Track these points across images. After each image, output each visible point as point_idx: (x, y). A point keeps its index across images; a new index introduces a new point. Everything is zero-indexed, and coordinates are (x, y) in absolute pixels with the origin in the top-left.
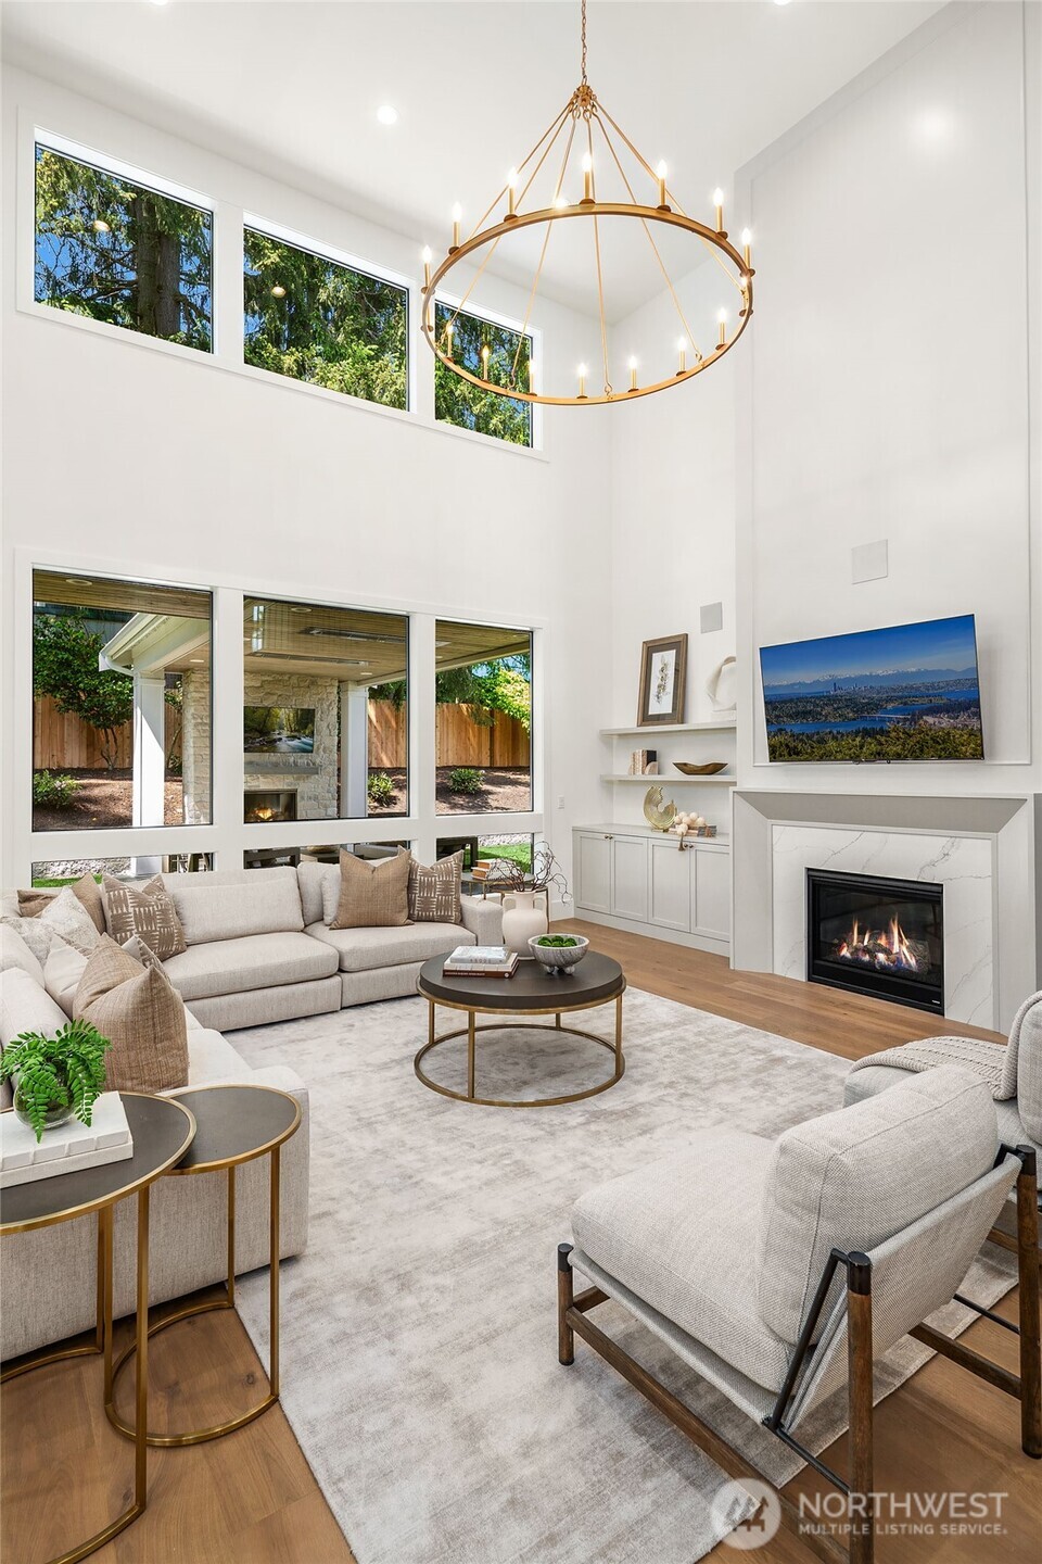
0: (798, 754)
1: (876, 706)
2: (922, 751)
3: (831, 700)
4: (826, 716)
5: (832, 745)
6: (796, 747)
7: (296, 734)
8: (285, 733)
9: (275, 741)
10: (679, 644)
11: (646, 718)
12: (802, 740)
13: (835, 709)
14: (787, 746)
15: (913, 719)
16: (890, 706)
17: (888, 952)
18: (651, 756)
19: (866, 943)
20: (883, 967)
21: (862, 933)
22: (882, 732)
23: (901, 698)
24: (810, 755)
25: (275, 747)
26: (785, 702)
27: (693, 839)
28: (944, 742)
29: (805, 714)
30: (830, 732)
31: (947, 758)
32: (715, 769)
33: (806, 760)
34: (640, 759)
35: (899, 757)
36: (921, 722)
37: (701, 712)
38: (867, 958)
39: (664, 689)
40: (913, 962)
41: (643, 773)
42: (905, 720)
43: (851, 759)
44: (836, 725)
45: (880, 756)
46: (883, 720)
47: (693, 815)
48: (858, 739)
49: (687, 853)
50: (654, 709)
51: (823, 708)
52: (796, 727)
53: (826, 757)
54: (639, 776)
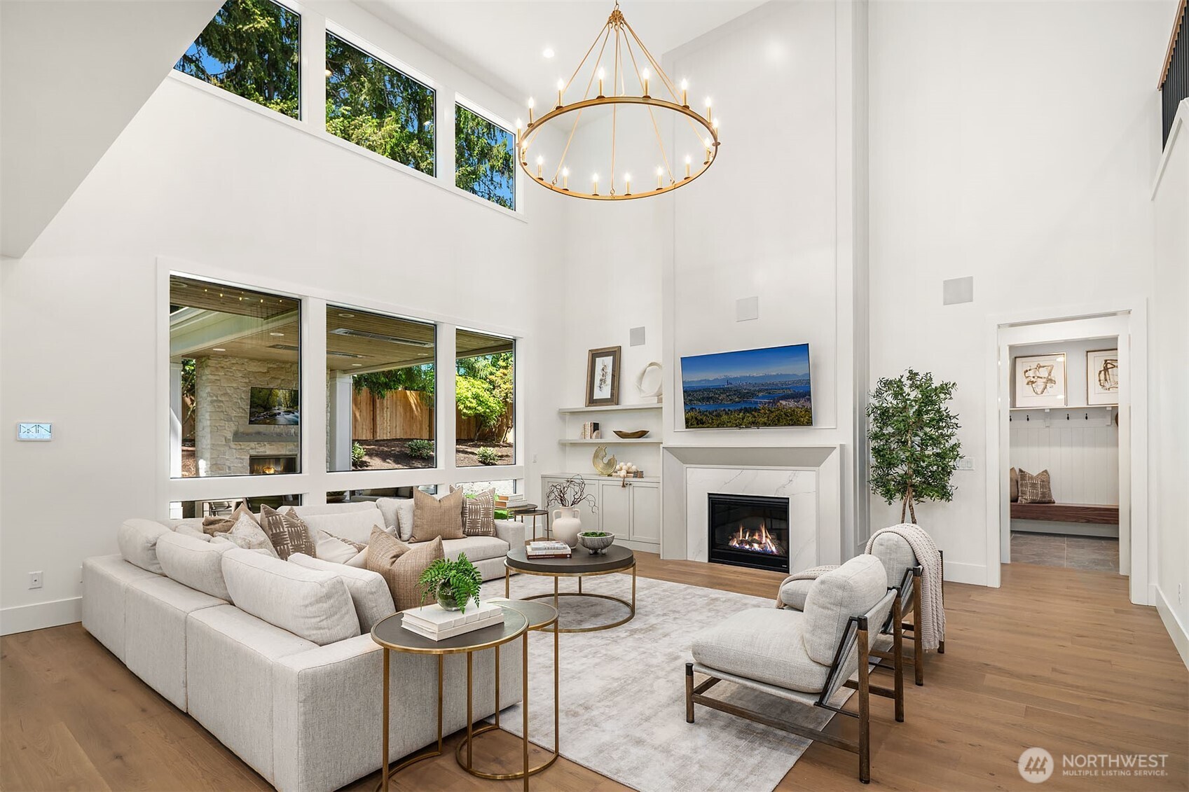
0: (703, 424)
1: (752, 394)
2: (779, 421)
3: (725, 390)
4: (722, 400)
5: (725, 418)
6: (702, 419)
7: (291, 409)
8: (283, 409)
9: (275, 415)
10: (615, 353)
11: (592, 401)
12: (706, 415)
13: (728, 396)
14: (696, 419)
15: (774, 402)
16: (760, 395)
17: (760, 543)
18: (596, 427)
19: (747, 538)
20: (758, 553)
21: (744, 533)
22: (756, 410)
23: (767, 390)
24: (711, 424)
25: (275, 419)
26: (696, 391)
27: (631, 479)
28: (791, 415)
29: (708, 399)
30: (724, 410)
31: (792, 425)
32: (642, 434)
33: (708, 427)
34: (589, 429)
35: (765, 424)
36: (779, 404)
37: (630, 397)
38: (747, 547)
39: (605, 382)
40: (774, 549)
41: (591, 437)
42: (769, 402)
43: (737, 426)
44: (728, 405)
45: (755, 424)
46: (756, 403)
47: (629, 464)
48: (741, 414)
49: (627, 488)
50: (598, 395)
51: (720, 395)
52: (702, 407)
53: (721, 425)
54: (588, 440)
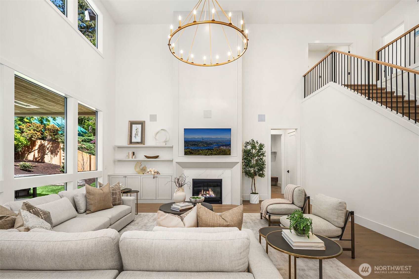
0: (192, 153)
1: (212, 144)
2: (220, 153)
3: (201, 142)
4: (200, 145)
5: (201, 152)
6: (192, 152)
10: (142, 124)
11: (131, 142)
12: (194, 151)
13: (202, 144)
14: (190, 152)
15: (219, 147)
16: (214, 144)
17: (209, 194)
18: (134, 154)
19: (204, 193)
20: (208, 197)
21: (204, 192)
22: (212, 149)
23: (217, 143)
24: (195, 154)
26: (190, 142)
27: (156, 175)
28: (224, 152)
29: (195, 145)
30: (201, 149)
31: (224, 155)
32: (157, 157)
33: (194, 155)
34: (131, 154)
35: (215, 154)
36: (220, 148)
37: (149, 142)
38: (204, 196)
39: (137, 135)
40: (213, 196)
41: (132, 158)
42: (217, 147)
43: (205, 155)
44: (202, 147)
45: (211, 154)
46: (213, 147)
47: (154, 169)
48: (207, 151)
49: (155, 179)
50: (134, 140)
51: (199, 144)
52: (193, 148)
53: (199, 154)
54: (131, 159)
